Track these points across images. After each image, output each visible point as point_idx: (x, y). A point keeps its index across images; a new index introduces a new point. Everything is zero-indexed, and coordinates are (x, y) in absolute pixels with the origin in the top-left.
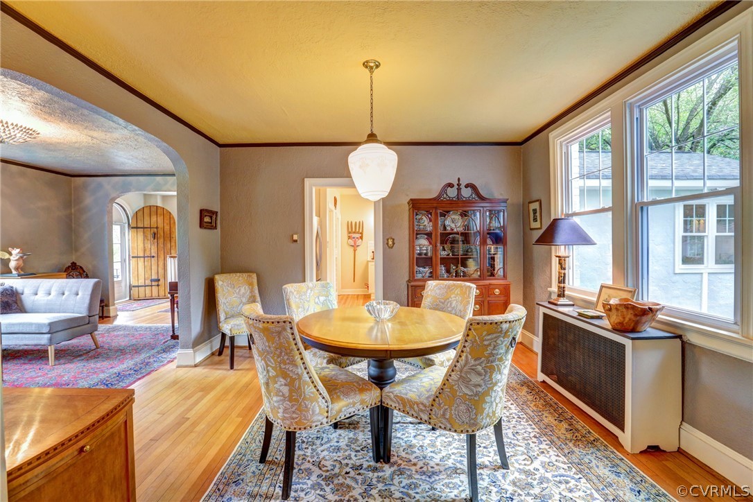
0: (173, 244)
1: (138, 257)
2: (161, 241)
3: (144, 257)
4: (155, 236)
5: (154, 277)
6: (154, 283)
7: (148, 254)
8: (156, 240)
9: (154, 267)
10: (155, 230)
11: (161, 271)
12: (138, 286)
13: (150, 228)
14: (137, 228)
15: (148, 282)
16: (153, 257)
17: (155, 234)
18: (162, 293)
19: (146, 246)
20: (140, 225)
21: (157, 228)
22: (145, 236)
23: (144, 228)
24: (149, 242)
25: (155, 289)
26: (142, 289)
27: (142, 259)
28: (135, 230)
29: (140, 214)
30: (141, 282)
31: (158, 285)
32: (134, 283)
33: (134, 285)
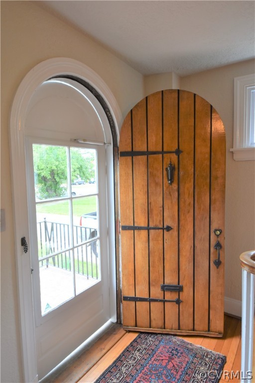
0: (216, 195)
1: (134, 228)
2: (188, 186)
3: (148, 229)
4: (173, 173)
5: (170, 280)
6: (169, 296)
7: (156, 221)
8: (175, 186)
9: (171, 256)
10: (174, 157)
11: (186, 267)
12: (135, 299)
13: (163, 152)
14: (132, 154)
15: (157, 292)
16: (169, 229)
17: (173, 169)
18: (186, 321)
19: (152, 199)
20: (140, 146)
21: (178, 152)
22: (150, 176)
23: (148, 153)
24: (159, 190)
25: (171, 309)
26: (142, 307)
27: (144, 233)
28: (129, 158)
29: (140, 116)
30: (142, 291)
31: (178, 302)
32: (128, 292)
33: (126, 295)
